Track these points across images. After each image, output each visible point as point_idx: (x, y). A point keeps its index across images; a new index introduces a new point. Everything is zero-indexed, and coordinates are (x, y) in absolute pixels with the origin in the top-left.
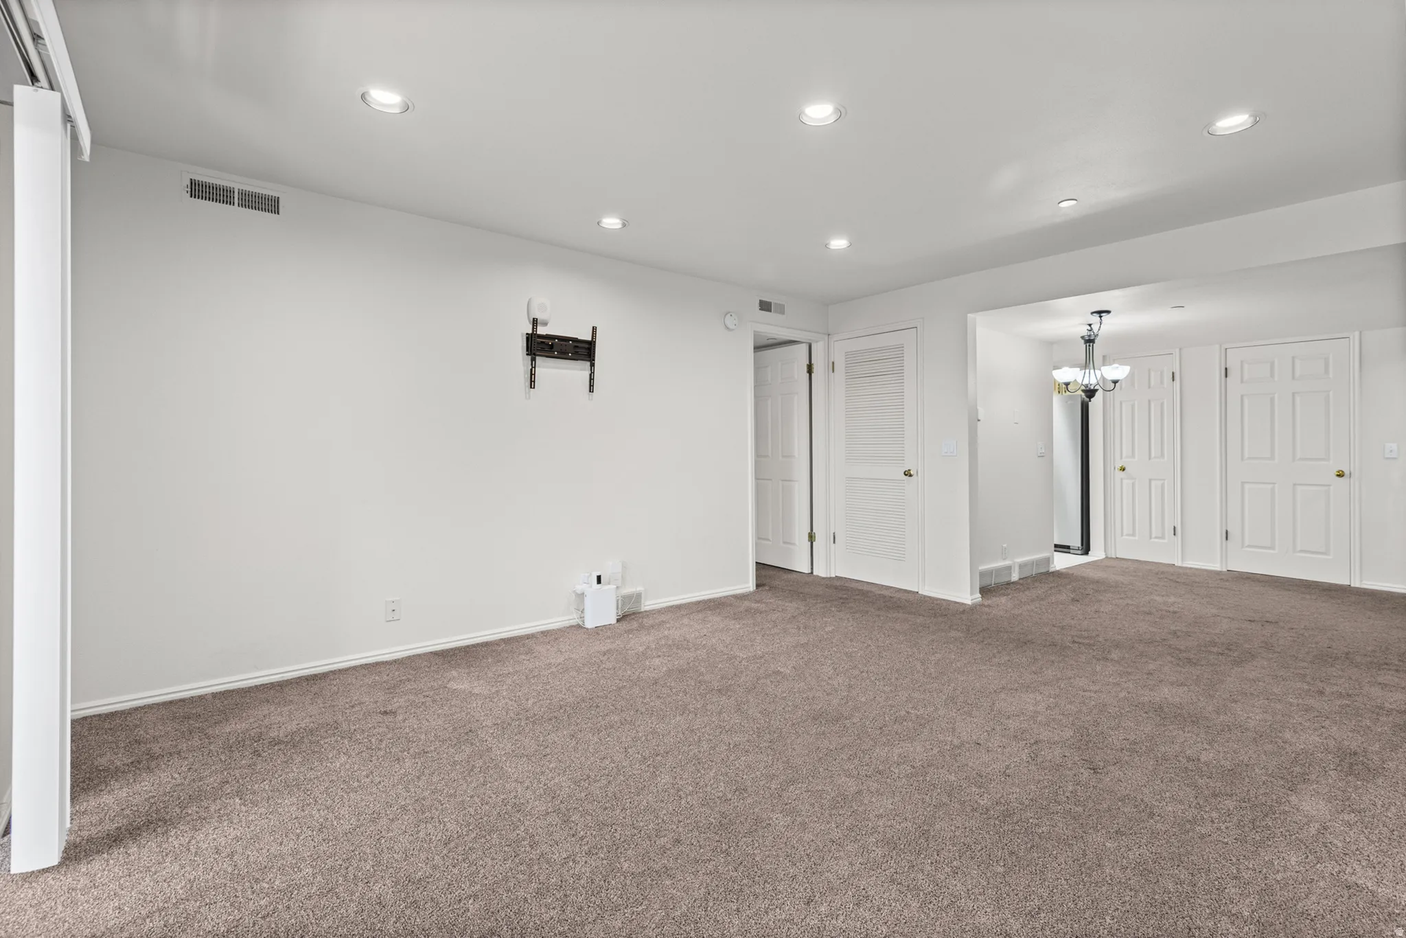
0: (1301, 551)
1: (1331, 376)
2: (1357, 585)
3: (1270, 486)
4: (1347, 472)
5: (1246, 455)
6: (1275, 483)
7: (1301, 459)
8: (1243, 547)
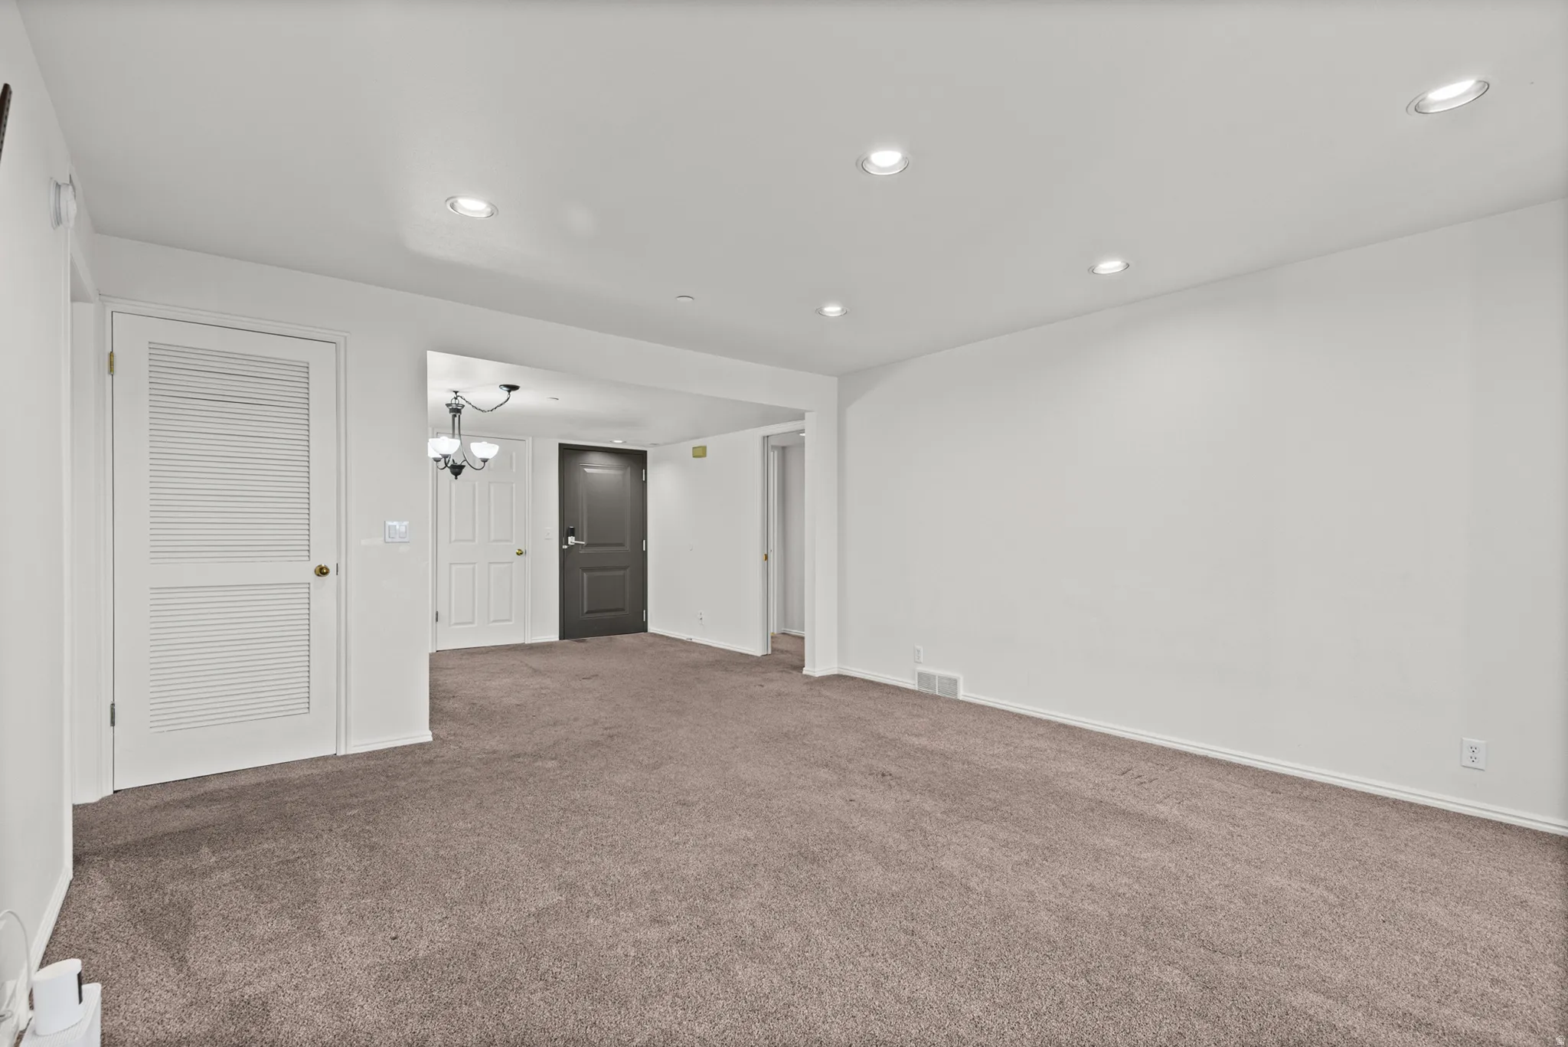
0: (494, 621)
1: (514, 470)
2: (529, 642)
3: (471, 566)
4: (523, 550)
5: (453, 539)
6: (475, 563)
7: (495, 541)
8: (450, 625)
